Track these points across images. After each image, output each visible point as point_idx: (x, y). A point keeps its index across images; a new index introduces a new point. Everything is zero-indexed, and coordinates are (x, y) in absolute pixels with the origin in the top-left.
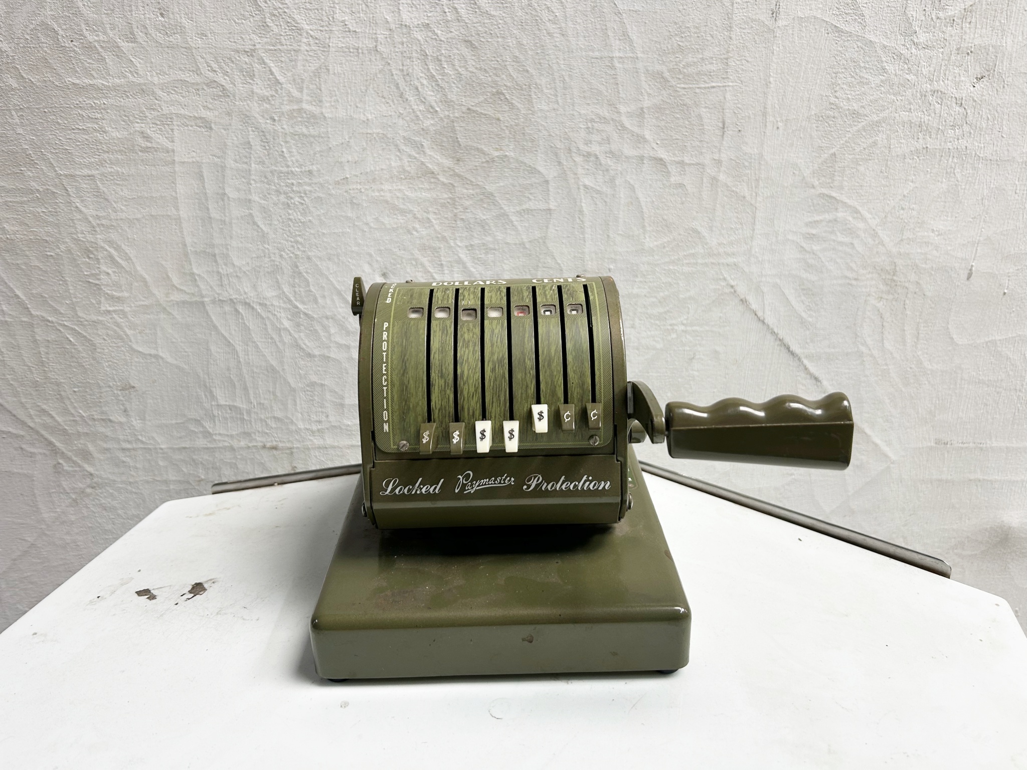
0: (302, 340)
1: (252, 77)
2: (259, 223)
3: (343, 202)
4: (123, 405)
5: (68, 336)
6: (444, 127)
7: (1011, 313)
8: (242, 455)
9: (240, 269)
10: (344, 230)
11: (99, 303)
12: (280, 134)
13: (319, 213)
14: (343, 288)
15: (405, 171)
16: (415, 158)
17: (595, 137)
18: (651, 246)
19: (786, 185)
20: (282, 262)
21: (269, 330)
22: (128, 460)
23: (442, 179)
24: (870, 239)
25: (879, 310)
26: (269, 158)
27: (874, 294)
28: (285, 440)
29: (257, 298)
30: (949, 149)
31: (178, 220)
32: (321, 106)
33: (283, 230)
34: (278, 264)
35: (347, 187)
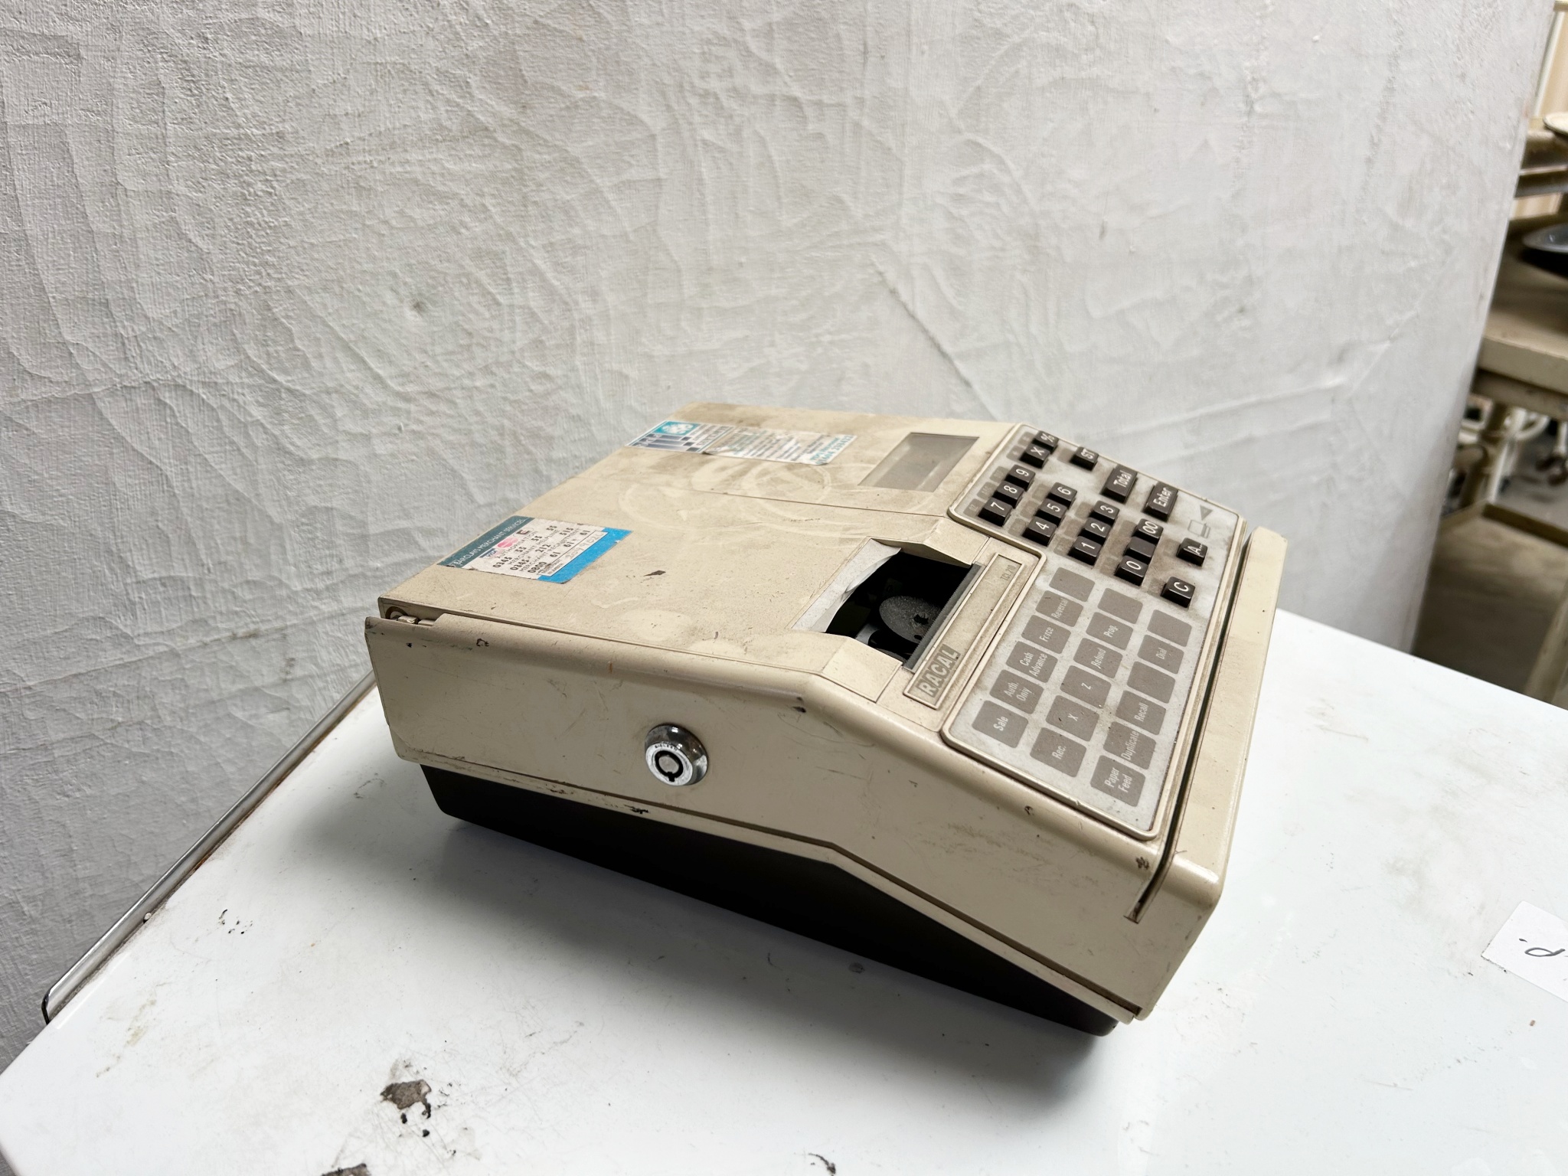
0: (287, 437)
2: (191, 236)
3: (342, 187)
6: (500, 52)
7: (1135, 274)
8: (193, 661)
9: (161, 323)
10: (348, 235)
12: (219, 66)
13: (302, 209)
14: (352, 337)
15: (442, 127)
16: (458, 105)
17: (713, 68)
18: (789, 224)
19: (932, 130)
20: (240, 303)
21: (226, 429)
23: (501, 138)
24: (1015, 197)
25: (1023, 287)
26: (201, 112)
27: (1019, 266)
28: (270, 618)
29: (198, 375)
31: (23, 242)
32: (290, 14)
33: (238, 244)
34: (233, 307)
35: (347, 160)
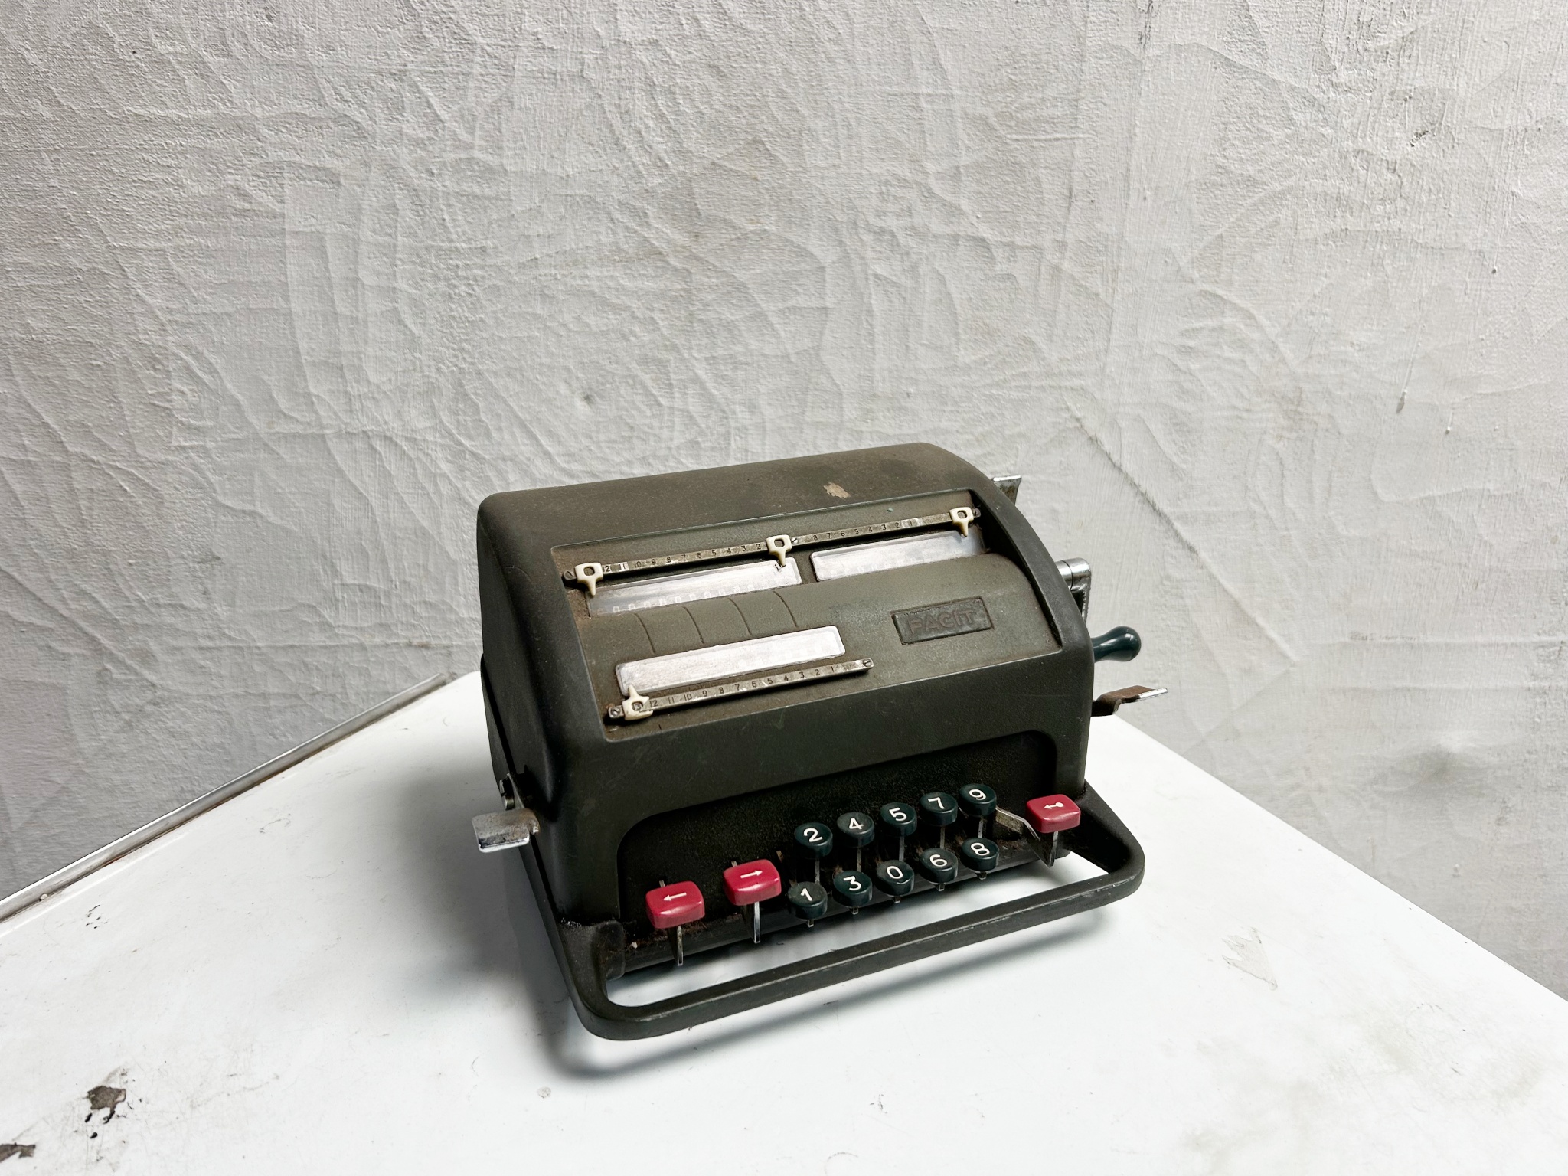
0: (468, 490)
1: (401, 110)
2: (408, 322)
3: (530, 294)
4: (202, 584)
5: (122, 483)
6: (678, 188)
7: (1455, 459)
8: (376, 656)
9: (378, 387)
10: (531, 334)
11: (170, 435)
12: (441, 194)
13: (495, 309)
14: (528, 417)
15: (620, 250)
16: (636, 232)
17: (892, 207)
18: (967, 360)
19: (1154, 278)
20: (440, 379)
21: (420, 477)
22: (208, 663)
23: (673, 262)
24: (1268, 355)
25: (1277, 454)
26: (424, 229)
27: (1271, 431)
28: (439, 635)
29: (403, 431)
30: (1376, 232)
31: (288, 316)
32: (500, 155)
33: (442, 332)
34: (434, 381)
35: (536, 272)
